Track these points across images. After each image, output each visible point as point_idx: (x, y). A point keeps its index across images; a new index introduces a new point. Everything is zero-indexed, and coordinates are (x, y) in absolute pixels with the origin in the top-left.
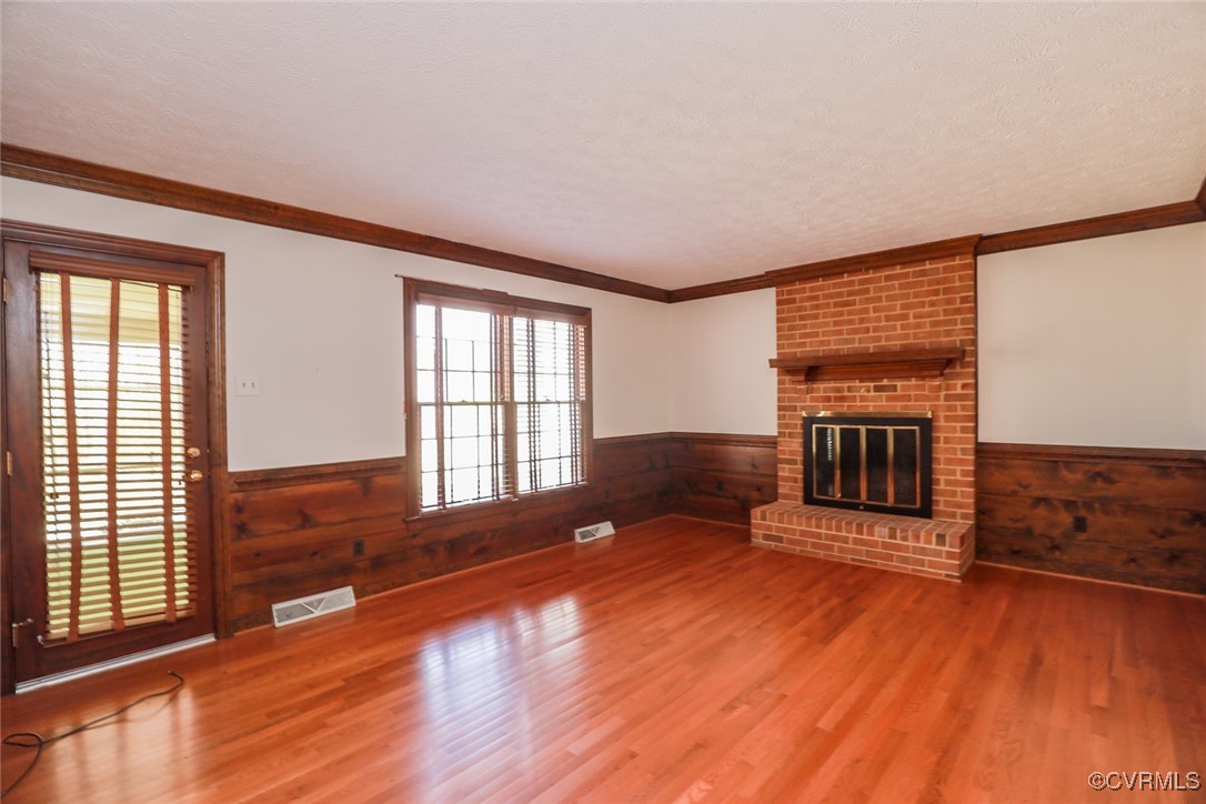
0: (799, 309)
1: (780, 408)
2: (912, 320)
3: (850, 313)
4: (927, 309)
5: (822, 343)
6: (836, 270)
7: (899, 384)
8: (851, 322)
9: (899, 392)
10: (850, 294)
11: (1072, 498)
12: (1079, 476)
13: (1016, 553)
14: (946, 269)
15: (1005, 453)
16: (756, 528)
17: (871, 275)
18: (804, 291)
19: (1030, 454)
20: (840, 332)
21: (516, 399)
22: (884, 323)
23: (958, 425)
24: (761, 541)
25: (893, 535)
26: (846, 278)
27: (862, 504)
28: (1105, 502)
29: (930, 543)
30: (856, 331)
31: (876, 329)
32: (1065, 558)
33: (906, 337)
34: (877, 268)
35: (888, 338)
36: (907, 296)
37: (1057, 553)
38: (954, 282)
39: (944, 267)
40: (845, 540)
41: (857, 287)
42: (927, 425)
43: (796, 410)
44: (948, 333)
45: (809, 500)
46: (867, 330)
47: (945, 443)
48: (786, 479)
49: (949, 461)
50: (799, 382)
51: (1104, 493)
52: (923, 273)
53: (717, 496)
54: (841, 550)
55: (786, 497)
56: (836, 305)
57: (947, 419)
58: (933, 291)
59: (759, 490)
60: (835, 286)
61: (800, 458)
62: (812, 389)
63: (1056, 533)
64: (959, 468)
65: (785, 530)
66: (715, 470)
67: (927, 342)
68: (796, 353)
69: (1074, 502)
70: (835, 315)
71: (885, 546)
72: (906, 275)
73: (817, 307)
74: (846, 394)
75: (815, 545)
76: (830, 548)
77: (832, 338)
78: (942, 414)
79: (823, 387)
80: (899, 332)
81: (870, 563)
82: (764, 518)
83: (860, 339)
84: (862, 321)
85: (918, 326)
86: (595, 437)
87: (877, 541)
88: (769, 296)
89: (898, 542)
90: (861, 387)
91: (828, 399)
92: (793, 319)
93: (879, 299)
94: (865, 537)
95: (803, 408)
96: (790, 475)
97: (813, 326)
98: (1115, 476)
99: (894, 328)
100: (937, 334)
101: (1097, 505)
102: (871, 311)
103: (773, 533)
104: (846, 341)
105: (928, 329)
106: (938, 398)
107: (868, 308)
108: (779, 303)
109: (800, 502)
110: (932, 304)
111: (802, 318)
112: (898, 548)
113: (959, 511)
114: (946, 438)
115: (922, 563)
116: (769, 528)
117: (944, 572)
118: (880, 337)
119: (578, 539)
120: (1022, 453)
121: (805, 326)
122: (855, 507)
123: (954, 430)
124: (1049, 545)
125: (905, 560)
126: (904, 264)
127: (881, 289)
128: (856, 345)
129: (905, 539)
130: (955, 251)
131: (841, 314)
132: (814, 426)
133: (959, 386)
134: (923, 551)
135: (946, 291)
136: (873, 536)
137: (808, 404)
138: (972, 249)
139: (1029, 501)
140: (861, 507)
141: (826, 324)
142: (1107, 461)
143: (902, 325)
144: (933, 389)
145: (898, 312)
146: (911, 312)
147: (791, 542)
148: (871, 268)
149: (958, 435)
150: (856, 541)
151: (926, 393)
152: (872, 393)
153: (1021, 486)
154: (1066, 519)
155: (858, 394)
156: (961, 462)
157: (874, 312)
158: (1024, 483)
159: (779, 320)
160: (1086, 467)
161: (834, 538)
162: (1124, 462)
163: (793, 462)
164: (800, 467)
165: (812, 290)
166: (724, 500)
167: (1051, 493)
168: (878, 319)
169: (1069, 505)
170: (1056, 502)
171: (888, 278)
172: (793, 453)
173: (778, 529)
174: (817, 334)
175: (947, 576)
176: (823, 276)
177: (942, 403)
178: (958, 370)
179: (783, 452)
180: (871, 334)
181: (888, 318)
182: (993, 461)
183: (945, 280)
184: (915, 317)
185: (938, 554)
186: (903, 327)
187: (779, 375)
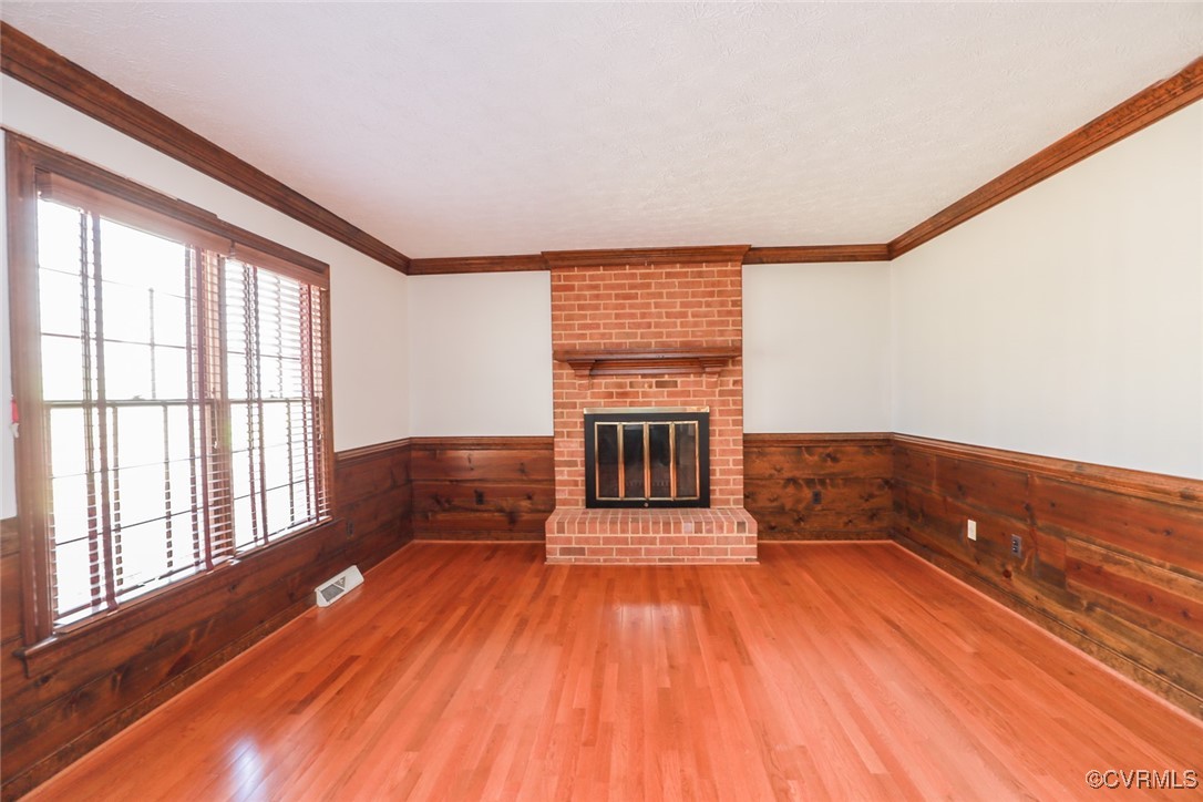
0: (578, 298)
1: (556, 406)
2: (690, 319)
3: (631, 306)
4: (704, 309)
5: (603, 336)
6: (618, 261)
7: (679, 380)
8: (632, 316)
9: (679, 388)
10: (632, 287)
11: (812, 477)
12: (816, 458)
13: (773, 528)
14: (721, 274)
15: (764, 441)
16: (551, 543)
17: (652, 270)
18: (583, 278)
19: (783, 441)
20: (622, 326)
21: (231, 396)
22: (665, 320)
23: (730, 418)
24: (558, 556)
25: (698, 530)
26: (628, 270)
27: (648, 501)
28: (833, 476)
29: (732, 532)
30: (639, 326)
31: (657, 325)
32: (808, 527)
33: (685, 334)
34: (657, 264)
35: (669, 335)
36: (685, 295)
37: (802, 524)
38: (727, 286)
39: (718, 271)
40: (653, 541)
41: (639, 281)
42: (704, 420)
43: (575, 408)
44: (722, 333)
45: (591, 503)
46: (649, 326)
47: (720, 435)
48: (564, 483)
49: (723, 452)
50: (582, 376)
51: (832, 470)
52: (700, 274)
53: (478, 511)
54: (648, 552)
55: (565, 502)
56: (617, 296)
57: (722, 413)
58: (710, 292)
59: (530, 498)
60: (617, 277)
61: (580, 459)
62: (593, 384)
63: (801, 507)
64: (731, 458)
65: (587, 541)
66: (474, 481)
67: (704, 341)
68: (575, 344)
69: (813, 480)
70: (617, 307)
71: (691, 541)
72: (685, 275)
73: (597, 297)
74: (628, 389)
75: (620, 551)
76: (637, 552)
77: (613, 331)
78: (717, 409)
79: (604, 383)
80: (679, 329)
81: (679, 560)
82: (561, 530)
83: (642, 333)
84: (643, 316)
85: (696, 324)
86: (336, 450)
87: (684, 538)
88: (541, 280)
89: (704, 534)
90: (644, 383)
91: (610, 395)
92: (571, 307)
93: (660, 295)
94: (672, 535)
95: (583, 405)
96: (569, 476)
97: (593, 317)
98: (838, 456)
99: (675, 325)
100: (712, 333)
101: (828, 481)
102: (653, 306)
103: (574, 546)
104: (628, 335)
105: (705, 328)
106: (713, 394)
107: (650, 304)
108: (554, 289)
109: (581, 507)
110: (708, 305)
111: (581, 307)
112: (704, 541)
113: (732, 497)
114: (720, 431)
115: (725, 552)
116: (569, 540)
117: (744, 557)
118: (662, 333)
119: (322, 602)
120: (778, 441)
121: (585, 317)
122: (640, 505)
123: (727, 423)
124: (796, 518)
125: (710, 552)
126: (684, 263)
127: (662, 285)
128: (639, 340)
129: (709, 531)
130: (728, 257)
131: (623, 307)
132: (597, 423)
133: (731, 382)
134: (726, 540)
135: (720, 293)
136: (680, 532)
137: (589, 400)
138: (742, 257)
139: (782, 482)
140: (646, 505)
141: (608, 316)
142: (835, 444)
143: (681, 323)
144: (710, 385)
145: (678, 309)
146: (690, 311)
147: (593, 552)
148: (653, 263)
149: (731, 427)
150: (662, 541)
151: (704, 388)
152: (654, 389)
153: (776, 470)
154: (807, 493)
155: (640, 390)
156: (733, 452)
157: (656, 308)
158: (778, 467)
159: (554, 308)
160: (821, 450)
161: (641, 541)
162: (845, 444)
163: (574, 464)
164: (582, 469)
165: (592, 278)
166: (486, 515)
167: (797, 474)
168: (659, 315)
169: (810, 482)
170: (801, 481)
171: (669, 275)
172: (572, 454)
173: (579, 541)
174: (598, 326)
175: (747, 560)
176: (604, 265)
177: (717, 398)
178: (730, 367)
179: (561, 454)
180: (653, 329)
181: (668, 315)
182: (755, 450)
183: (719, 284)
184: (693, 316)
185: (739, 540)
186: (682, 325)
187: (554, 369)
